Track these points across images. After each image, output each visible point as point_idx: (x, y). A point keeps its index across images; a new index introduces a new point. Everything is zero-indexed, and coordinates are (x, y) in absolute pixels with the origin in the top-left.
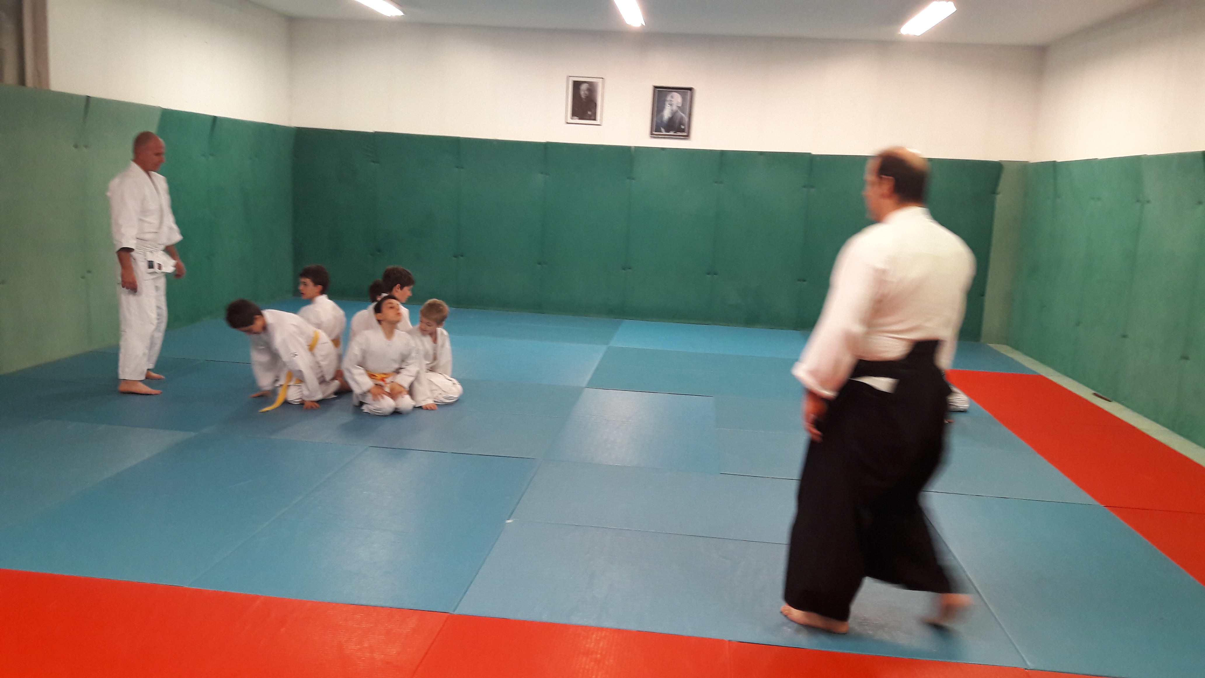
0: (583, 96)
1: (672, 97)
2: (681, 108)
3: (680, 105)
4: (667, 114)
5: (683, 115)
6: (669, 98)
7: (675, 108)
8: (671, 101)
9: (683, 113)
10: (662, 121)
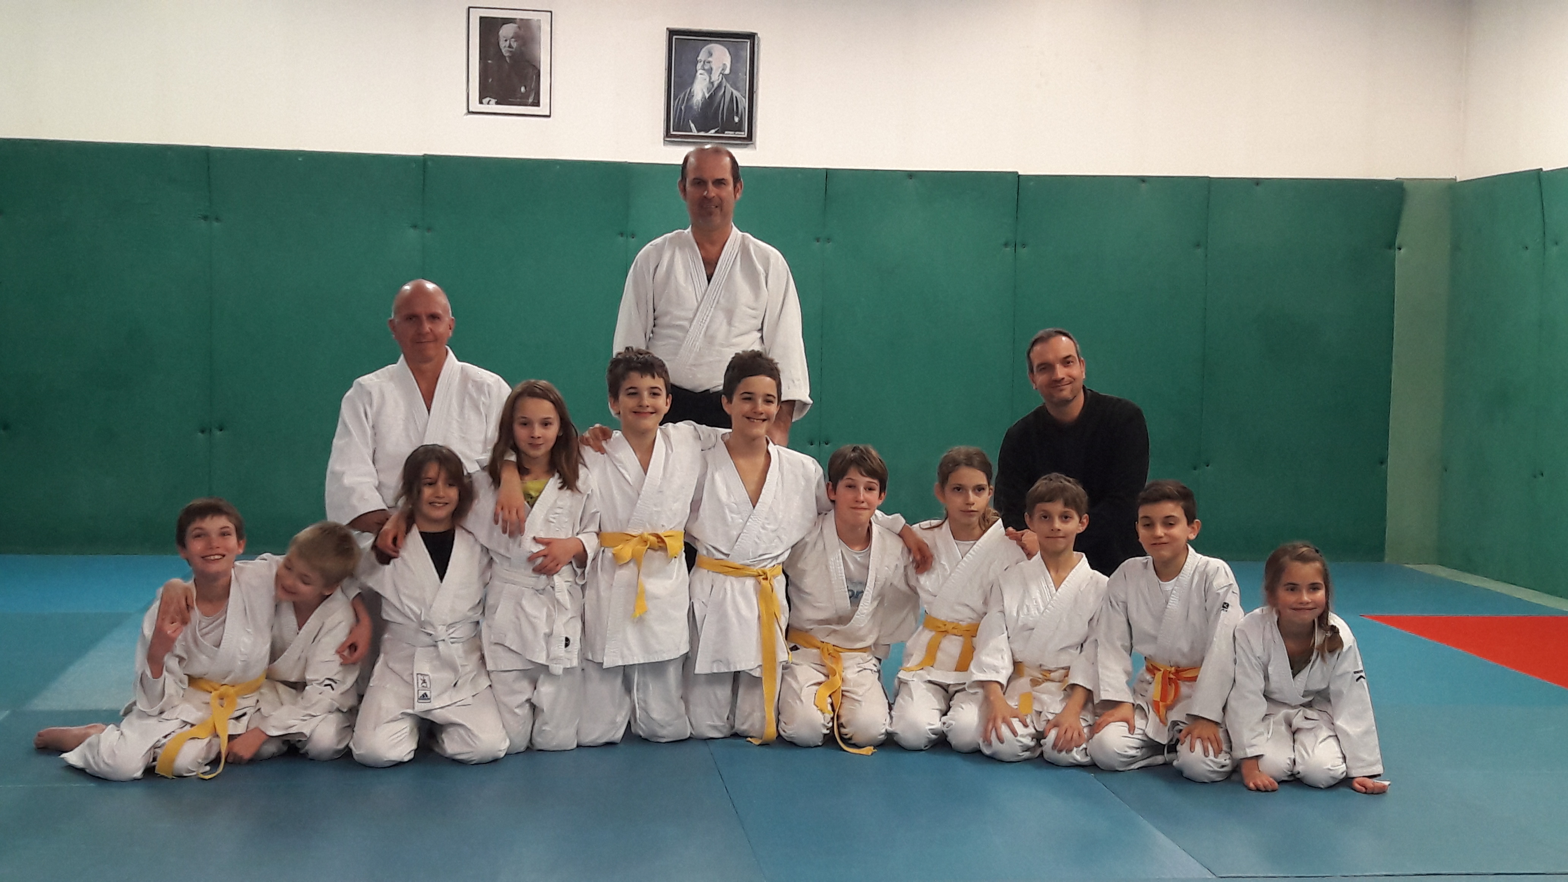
0: (505, 52)
1: (711, 54)
2: (731, 77)
3: (727, 71)
4: (700, 90)
5: (735, 93)
6: (702, 56)
7: (716, 78)
8: (709, 62)
9: (737, 89)
10: (689, 108)
